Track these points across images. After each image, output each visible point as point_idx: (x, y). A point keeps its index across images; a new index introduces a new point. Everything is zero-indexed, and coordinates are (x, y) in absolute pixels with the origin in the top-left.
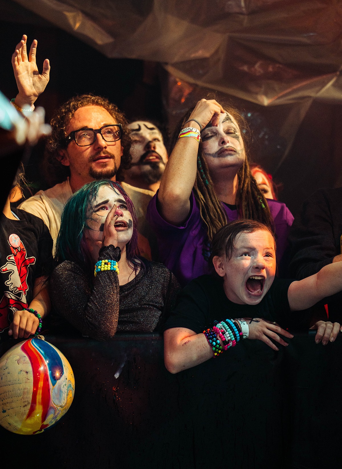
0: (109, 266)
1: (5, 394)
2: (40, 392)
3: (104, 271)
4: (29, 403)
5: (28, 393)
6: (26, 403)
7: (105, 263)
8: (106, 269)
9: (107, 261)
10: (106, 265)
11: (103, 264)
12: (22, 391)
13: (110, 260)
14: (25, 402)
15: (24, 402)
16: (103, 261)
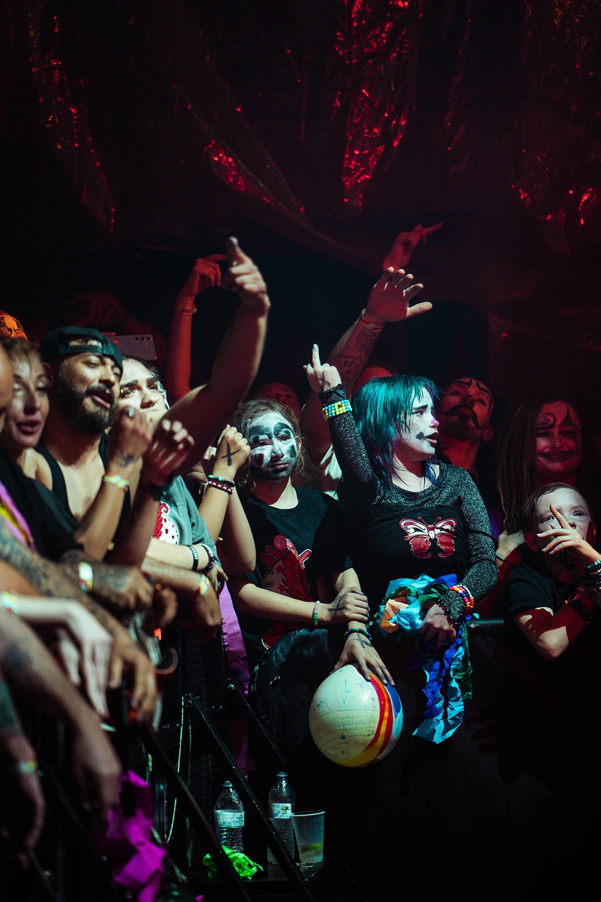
0: (344, 407)
1: (348, 719)
2: (385, 722)
3: (340, 415)
4: (373, 733)
5: (374, 722)
6: (371, 733)
7: (339, 406)
8: (341, 412)
9: (339, 403)
10: (340, 408)
11: (337, 407)
12: (369, 718)
13: (343, 401)
14: (370, 731)
15: (368, 731)
16: (336, 404)
